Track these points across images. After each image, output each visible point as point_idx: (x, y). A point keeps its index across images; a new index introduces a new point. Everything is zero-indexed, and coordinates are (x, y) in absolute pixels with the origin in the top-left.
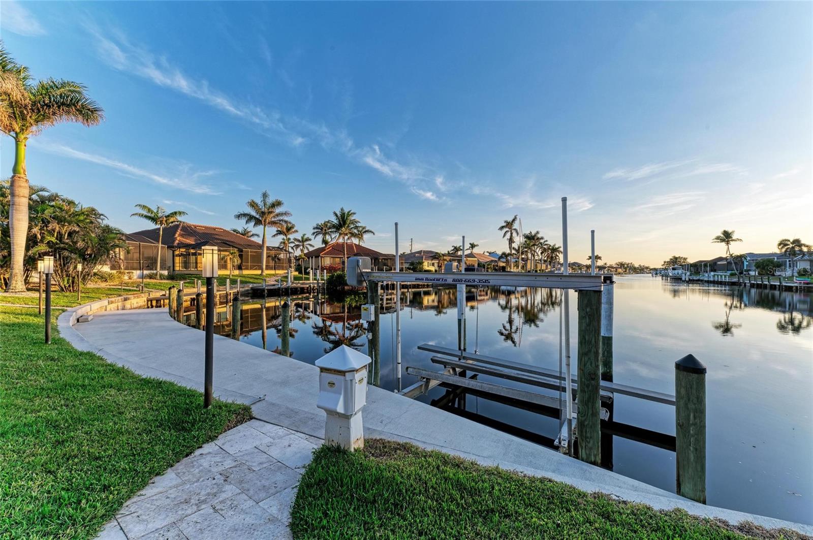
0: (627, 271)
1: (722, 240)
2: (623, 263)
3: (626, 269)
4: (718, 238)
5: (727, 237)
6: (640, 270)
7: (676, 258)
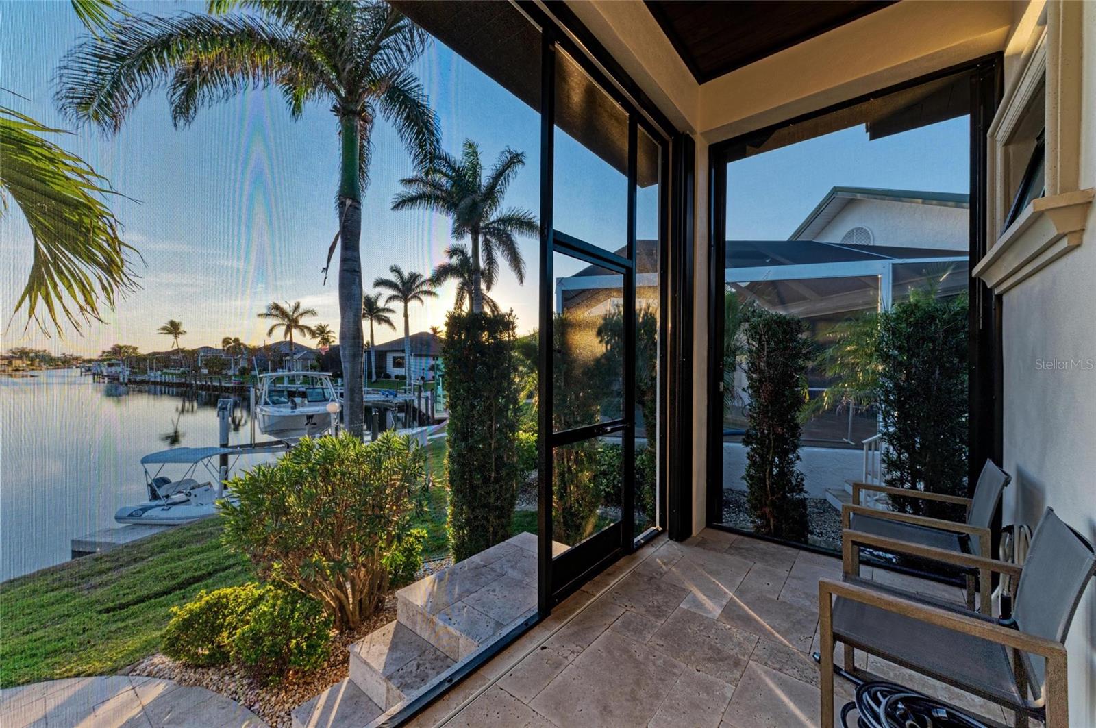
0: (36, 364)
1: (170, 332)
2: (27, 350)
3: (32, 360)
4: (164, 328)
5: (174, 329)
6: (64, 363)
7: (120, 348)
